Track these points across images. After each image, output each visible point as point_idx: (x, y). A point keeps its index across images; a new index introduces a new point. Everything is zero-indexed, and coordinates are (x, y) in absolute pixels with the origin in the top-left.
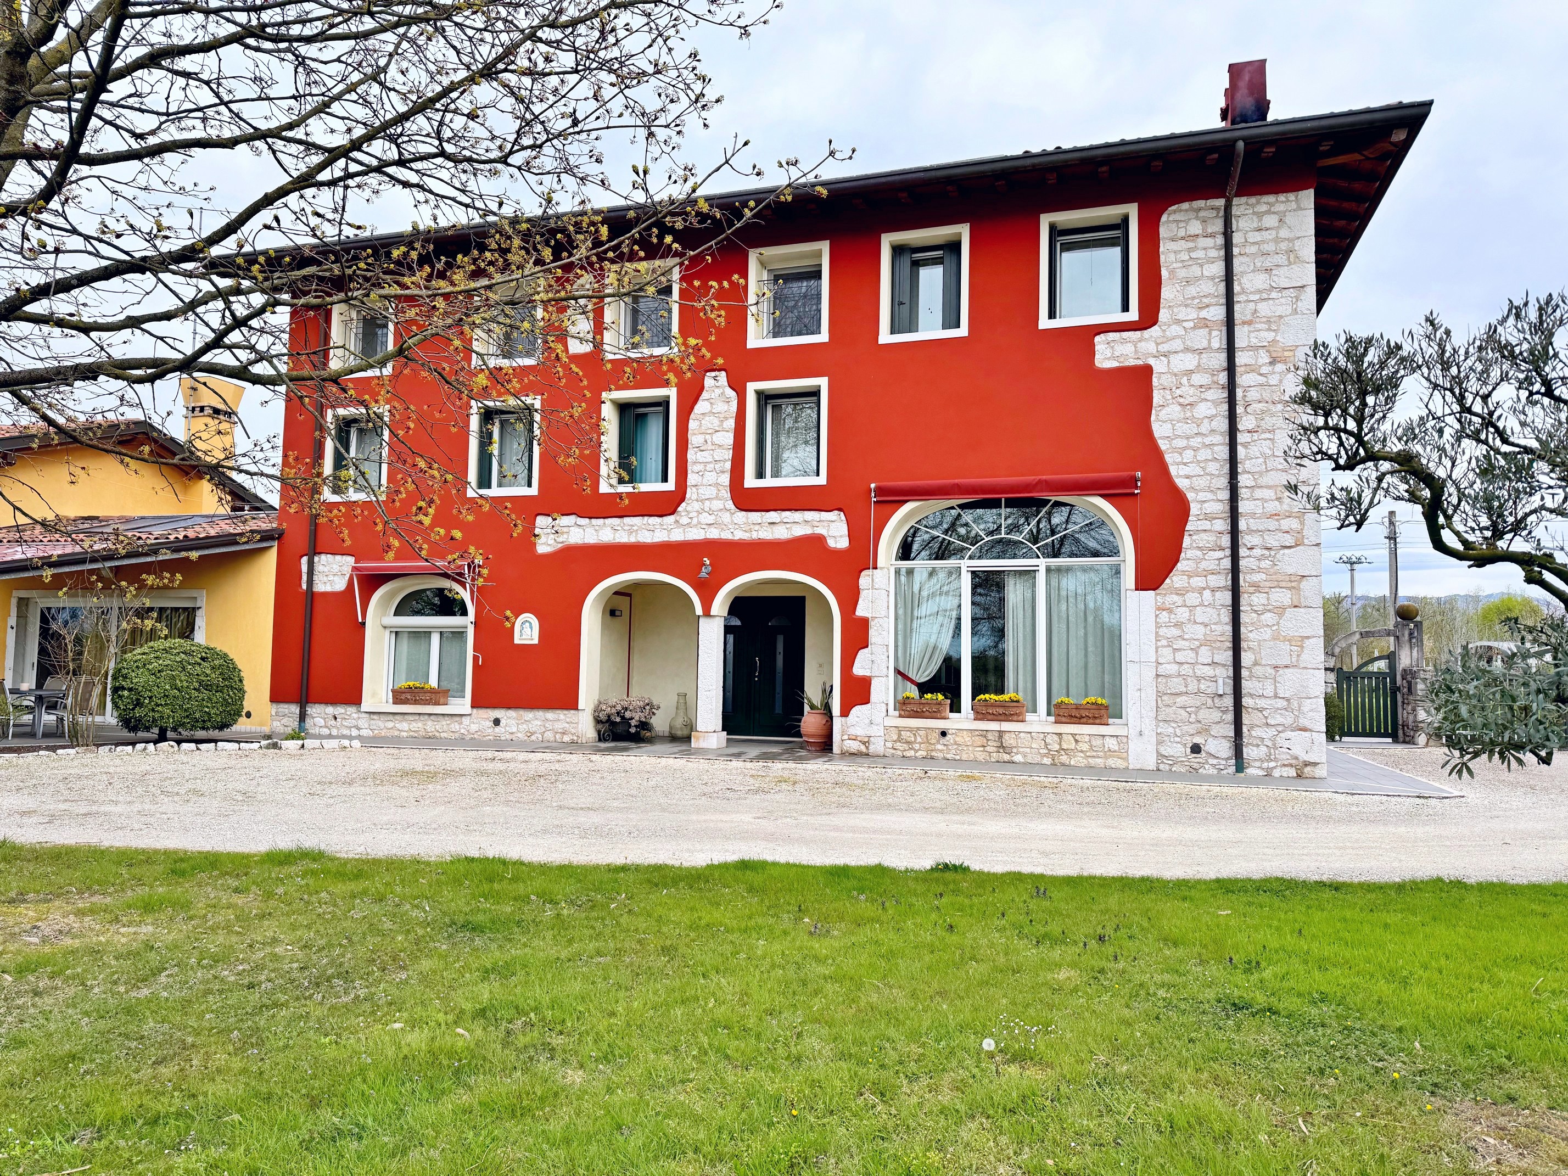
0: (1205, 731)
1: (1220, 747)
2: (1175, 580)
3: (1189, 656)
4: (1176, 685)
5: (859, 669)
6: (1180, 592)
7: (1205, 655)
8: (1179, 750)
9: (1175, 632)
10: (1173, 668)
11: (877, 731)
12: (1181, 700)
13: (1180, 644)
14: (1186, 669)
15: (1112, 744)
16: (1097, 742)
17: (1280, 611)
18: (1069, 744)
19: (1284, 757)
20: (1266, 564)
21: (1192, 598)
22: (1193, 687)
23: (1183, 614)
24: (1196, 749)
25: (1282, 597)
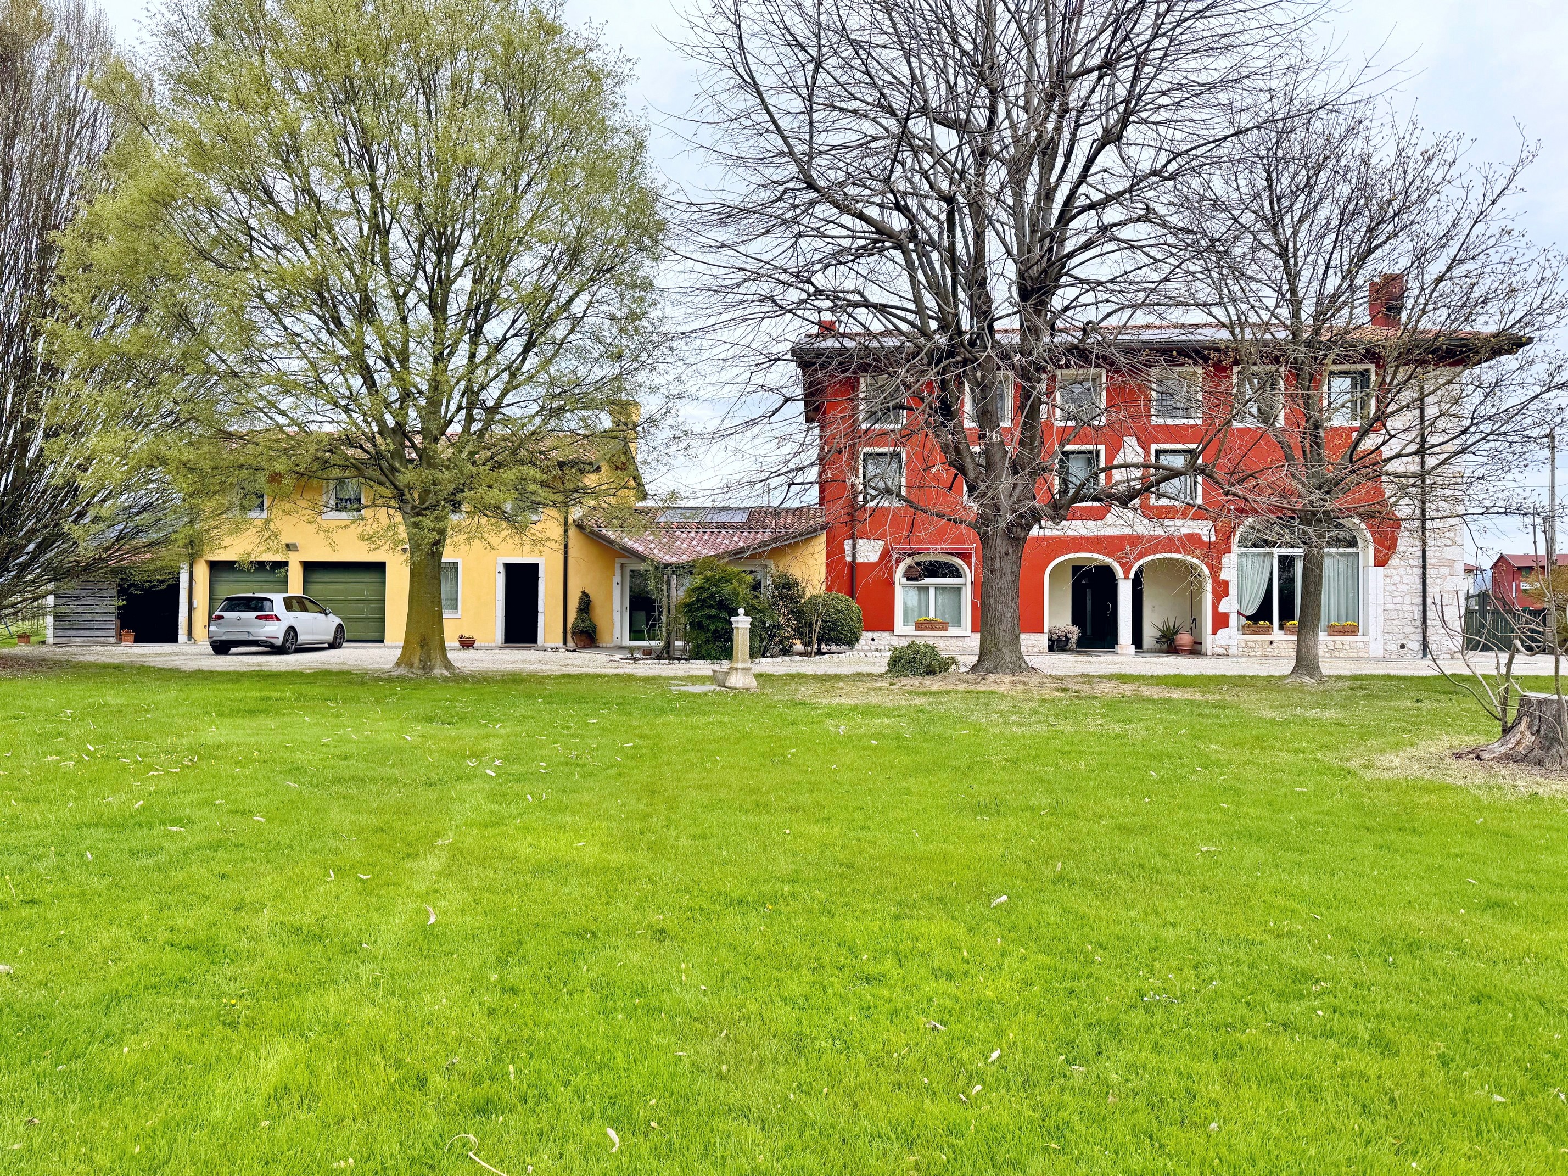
0: (1407, 637)
1: (1414, 645)
2: (1394, 561)
3: (1399, 600)
4: (1393, 615)
5: (1222, 608)
6: (1396, 568)
7: (1408, 600)
8: (1394, 647)
9: (1393, 588)
10: (1392, 607)
11: (1233, 642)
12: (1396, 622)
13: (1395, 594)
14: (1398, 607)
15: (1361, 645)
16: (1354, 645)
17: (1444, 577)
18: (1339, 646)
19: (1445, 650)
20: (1437, 554)
21: (1402, 571)
22: (1401, 616)
23: (1397, 579)
24: (1403, 646)
25: (1445, 571)
